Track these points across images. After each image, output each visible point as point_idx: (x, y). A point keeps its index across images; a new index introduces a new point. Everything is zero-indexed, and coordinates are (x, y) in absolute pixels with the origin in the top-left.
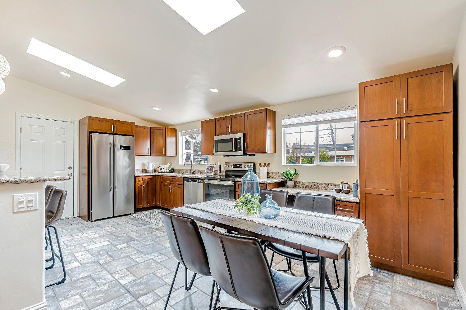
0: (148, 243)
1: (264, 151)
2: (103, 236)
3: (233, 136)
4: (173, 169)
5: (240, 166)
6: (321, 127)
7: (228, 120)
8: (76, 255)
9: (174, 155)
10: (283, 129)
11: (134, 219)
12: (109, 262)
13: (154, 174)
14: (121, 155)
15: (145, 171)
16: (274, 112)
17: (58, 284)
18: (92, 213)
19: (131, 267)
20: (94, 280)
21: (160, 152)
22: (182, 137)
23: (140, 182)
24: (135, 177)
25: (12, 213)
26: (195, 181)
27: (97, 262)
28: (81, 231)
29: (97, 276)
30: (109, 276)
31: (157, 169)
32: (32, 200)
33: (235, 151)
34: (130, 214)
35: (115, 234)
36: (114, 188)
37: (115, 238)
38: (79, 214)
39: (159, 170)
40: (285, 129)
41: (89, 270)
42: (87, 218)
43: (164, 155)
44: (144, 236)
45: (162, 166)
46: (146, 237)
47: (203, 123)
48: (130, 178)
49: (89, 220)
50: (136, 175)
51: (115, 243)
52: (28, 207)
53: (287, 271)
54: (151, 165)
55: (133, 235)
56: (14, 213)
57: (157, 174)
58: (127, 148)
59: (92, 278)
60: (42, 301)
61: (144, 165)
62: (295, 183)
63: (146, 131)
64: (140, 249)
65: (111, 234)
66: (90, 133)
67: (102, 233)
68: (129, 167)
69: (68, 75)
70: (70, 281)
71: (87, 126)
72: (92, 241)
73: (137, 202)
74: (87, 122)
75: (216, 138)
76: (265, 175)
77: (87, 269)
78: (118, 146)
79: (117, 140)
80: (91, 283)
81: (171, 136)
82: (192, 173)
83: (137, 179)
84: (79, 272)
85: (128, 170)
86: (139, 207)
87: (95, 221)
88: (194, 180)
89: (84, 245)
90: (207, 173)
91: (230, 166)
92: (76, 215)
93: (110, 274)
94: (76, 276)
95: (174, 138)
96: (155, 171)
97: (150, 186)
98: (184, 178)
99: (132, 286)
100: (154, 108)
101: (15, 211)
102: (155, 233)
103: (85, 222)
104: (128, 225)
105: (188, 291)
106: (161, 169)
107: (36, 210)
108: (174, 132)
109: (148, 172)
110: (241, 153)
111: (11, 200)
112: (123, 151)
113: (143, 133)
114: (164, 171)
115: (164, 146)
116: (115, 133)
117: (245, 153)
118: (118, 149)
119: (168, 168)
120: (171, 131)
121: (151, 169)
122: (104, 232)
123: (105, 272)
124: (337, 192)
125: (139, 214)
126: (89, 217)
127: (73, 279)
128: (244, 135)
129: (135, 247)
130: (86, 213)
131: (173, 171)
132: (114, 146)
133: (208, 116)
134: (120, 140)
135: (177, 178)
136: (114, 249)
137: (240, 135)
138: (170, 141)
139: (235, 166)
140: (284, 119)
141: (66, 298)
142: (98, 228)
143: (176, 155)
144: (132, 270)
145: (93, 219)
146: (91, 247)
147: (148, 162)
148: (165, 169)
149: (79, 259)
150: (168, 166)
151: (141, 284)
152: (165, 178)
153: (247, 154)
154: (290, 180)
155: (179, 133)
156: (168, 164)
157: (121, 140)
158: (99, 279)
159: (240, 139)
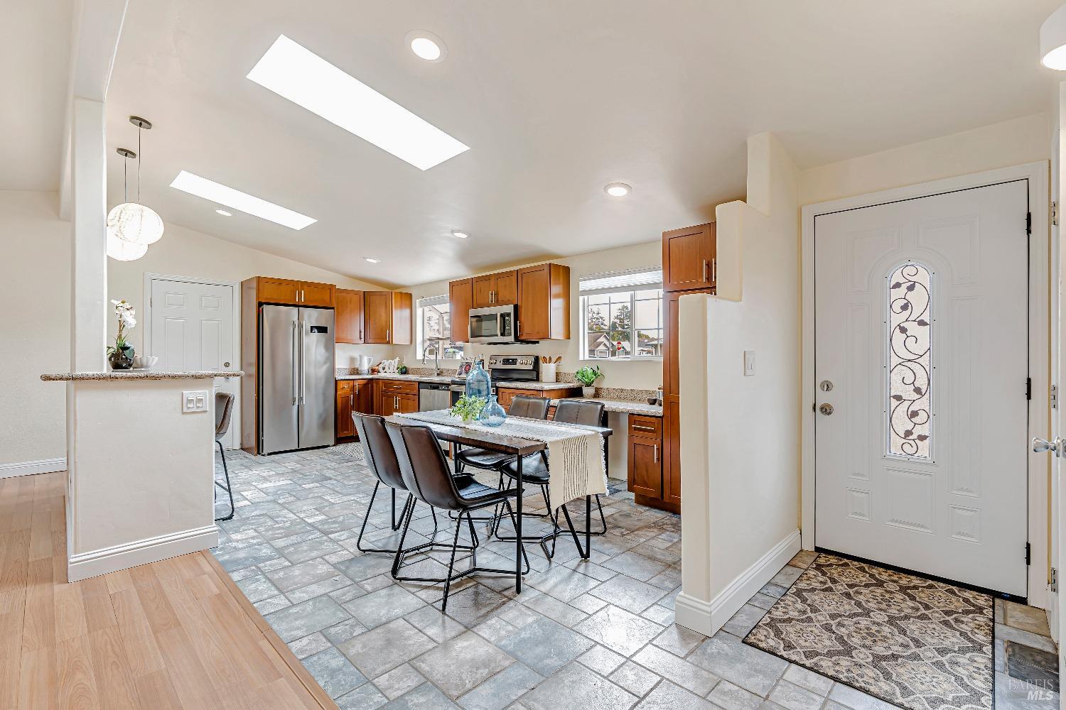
0: (352, 483)
1: (546, 337)
2: (283, 474)
3: (498, 310)
4: (405, 367)
5: (514, 362)
6: (640, 294)
7: (492, 282)
8: (243, 493)
9: (408, 343)
10: (581, 298)
11: (334, 453)
12: (292, 501)
13: (370, 377)
14: (313, 342)
15: (355, 371)
16: (567, 270)
17: (223, 520)
18: (262, 440)
19: (324, 507)
20: (271, 518)
21: (380, 335)
22: (421, 309)
23: (344, 389)
24: (336, 381)
25: (181, 413)
26: (436, 388)
27: (275, 501)
28: (246, 467)
29: (275, 514)
30: (292, 515)
31: (377, 368)
32: (202, 399)
33: (503, 334)
34: (328, 446)
35: (300, 472)
36: (301, 399)
37: (301, 476)
38: (241, 444)
39: (381, 370)
40: (586, 297)
41: (263, 509)
42: (256, 452)
43: (388, 343)
44: (347, 475)
45: (386, 363)
46: (349, 477)
47: (452, 285)
48: (327, 382)
49: (259, 453)
50: (338, 378)
51: (300, 482)
52: (198, 407)
53: (546, 516)
54: (365, 360)
55: (328, 473)
56: (183, 413)
57: (375, 376)
58: (322, 330)
59: (269, 516)
60: (212, 524)
61: (352, 360)
62: (597, 390)
63: (355, 298)
64: (337, 489)
65: (294, 471)
66: (260, 304)
67: (281, 470)
68: (325, 363)
69: (228, 214)
70: (239, 518)
71: (254, 293)
72: (265, 479)
73: (339, 425)
74: (255, 285)
75: (472, 312)
76: (553, 378)
77: (260, 508)
78: (307, 325)
79: (306, 317)
80: (267, 520)
81: (401, 307)
82: (438, 374)
83: (340, 385)
84: (250, 511)
85: (324, 369)
86: (342, 435)
87: (269, 454)
88: (435, 386)
89: (254, 484)
90: (460, 374)
91: (498, 362)
92: (237, 446)
93: (294, 514)
94: (246, 513)
95: (407, 312)
96: (373, 371)
97: (362, 397)
98: (419, 383)
99: (323, 524)
100: (367, 260)
101: (184, 411)
102: (364, 472)
103: (253, 457)
104: (322, 460)
105: (395, 530)
106: (384, 369)
107: (206, 411)
108: (406, 298)
109: (359, 372)
110: (512, 338)
111: (180, 398)
112: (316, 335)
113: (351, 301)
114: (390, 372)
115: (389, 326)
116: (301, 304)
117: (517, 339)
118: (307, 333)
119: (396, 367)
120: (401, 298)
121: (365, 367)
122: (284, 469)
123: (286, 511)
124: (651, 404)
125: (341, 447)
126: (259, 449)
127: (244, 516)
128: (516, 308)
129: (331, 487)
130: (253, 443)
131: (404, 371)
132: (301, 326)
133: (462, 273)
134: (310, 317)
135: (407, 383)
136: (299, 488)
137: (509, 309)
138: (400, 317)
139: (506, 361)
140: (581, 281)
141: (237, 532)
142: (273, 464)
143: (411, 343)
144: (323, 510)
145: (265, 452)
146: (265, 485)
147: (360, 356)
148: (392, 368)
149: (248, 498)
150: (397, 362)
151: (334, 522)
152: (388, 383)
153: (523, 342)
154: (588, 385)
155: (417, 302)
156: (398, 359)
157: (312, 317)
158: (278, 517)
159: (509, 315)
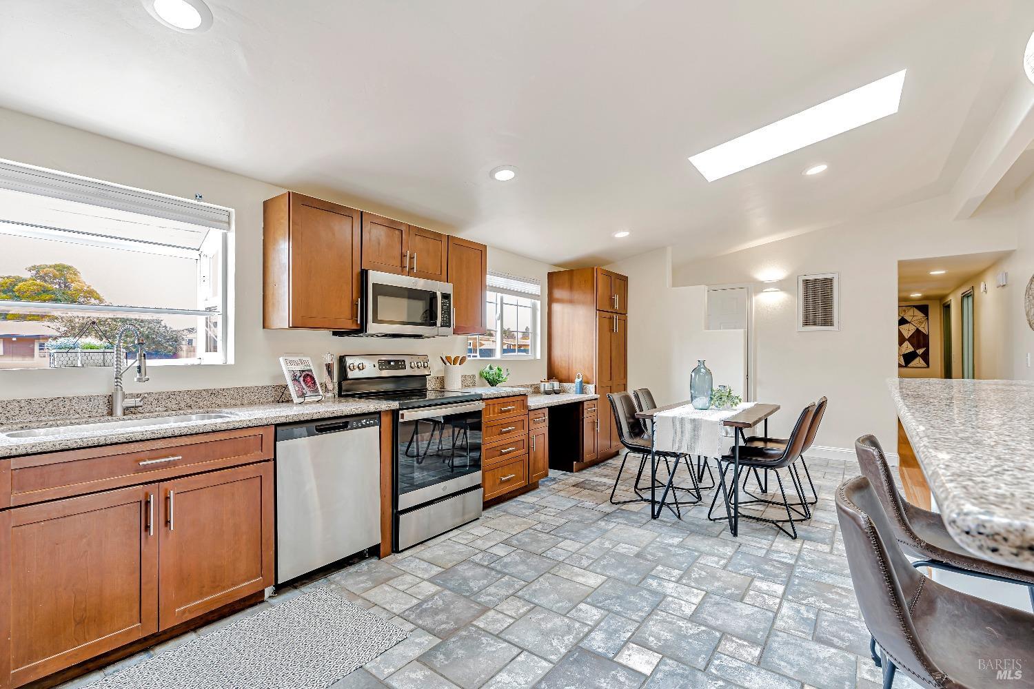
5: (399, 364)
12: (740, 638)
20: (815, 624)
27: (761, 662)
29: (802, 628)
30: (783, 611)
41: (801, 654)
59: (815, 629)
75: (377, 278)
77: (803, 661)
80: (825, 624)
84: (826, 665)
91: (368, 367)
93: (777, 613)
94: (840, 661)
110: (450, 332)
127: (852, 657)
137: (448, 288)
139: (384, 365)
144: (736, 593)
158: (805, 620)
159: (447, 297)
